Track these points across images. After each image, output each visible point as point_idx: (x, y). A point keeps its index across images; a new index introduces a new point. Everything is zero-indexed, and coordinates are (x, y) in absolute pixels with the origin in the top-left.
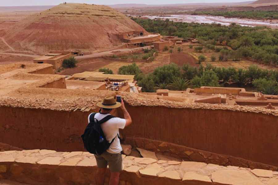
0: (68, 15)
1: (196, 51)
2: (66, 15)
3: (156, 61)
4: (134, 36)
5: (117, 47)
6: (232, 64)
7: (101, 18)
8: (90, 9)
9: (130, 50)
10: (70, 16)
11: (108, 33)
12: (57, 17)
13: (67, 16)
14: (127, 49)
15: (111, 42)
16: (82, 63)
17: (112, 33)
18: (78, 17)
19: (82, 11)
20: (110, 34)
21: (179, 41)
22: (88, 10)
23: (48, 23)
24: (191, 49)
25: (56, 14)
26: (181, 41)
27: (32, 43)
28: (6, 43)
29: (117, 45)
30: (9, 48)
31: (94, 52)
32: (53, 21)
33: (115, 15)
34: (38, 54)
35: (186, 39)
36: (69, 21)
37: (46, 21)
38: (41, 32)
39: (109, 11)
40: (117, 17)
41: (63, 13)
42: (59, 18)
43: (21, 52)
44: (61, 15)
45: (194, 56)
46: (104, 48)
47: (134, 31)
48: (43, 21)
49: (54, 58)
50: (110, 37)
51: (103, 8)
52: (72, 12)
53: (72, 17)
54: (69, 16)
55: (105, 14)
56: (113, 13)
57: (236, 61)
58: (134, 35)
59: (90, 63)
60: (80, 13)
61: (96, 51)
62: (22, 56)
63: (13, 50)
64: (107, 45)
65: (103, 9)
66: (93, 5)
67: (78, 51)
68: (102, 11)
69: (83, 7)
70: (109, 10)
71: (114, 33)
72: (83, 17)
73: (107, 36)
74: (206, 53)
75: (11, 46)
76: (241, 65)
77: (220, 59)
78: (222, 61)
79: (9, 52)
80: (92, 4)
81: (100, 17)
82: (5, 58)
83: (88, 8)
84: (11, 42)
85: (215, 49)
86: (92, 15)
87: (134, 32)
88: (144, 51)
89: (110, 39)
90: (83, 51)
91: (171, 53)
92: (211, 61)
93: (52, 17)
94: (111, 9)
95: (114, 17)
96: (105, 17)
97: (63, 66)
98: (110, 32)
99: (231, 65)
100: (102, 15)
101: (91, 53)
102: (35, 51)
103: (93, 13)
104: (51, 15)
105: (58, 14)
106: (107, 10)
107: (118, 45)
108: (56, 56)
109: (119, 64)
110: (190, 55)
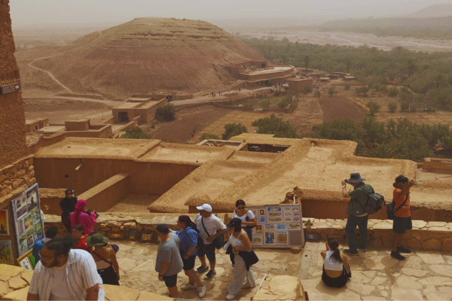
0: (153, 37)
1: (357, 94)
2: (149, 37)
3: (298, 110)
4: (252, 69)
5: (230, 87)
6: (426, 117)
7: (201, 41)
8: (183, 27)
9: (251, 91)
10: (156, 39)
11: (213, 65)
12: (136, 40)
13: (152, 39)
14: (246, 89)
15: (220, 78)
16: (183, 113)
17: (219, 64)
18: (168, 40)
19: (173, 31)
20: (217, 67)
21: (324, 76)
22: (182, 29)
23: (123, 49)
24: (347, 91)
25: (135, 36)
26: (327, 76)
27: (100, 81)
28: (57, 81)
29: (229, 84)
30: (63, 89)
31: (195, 94)
32: (130, 46)
33: (219, 36)
34: (109, 99)
35: (335, 74)
36: (155, 46)
37: (119, 46)
38: (113, 63)
39: (209, 29)
40: (221, 39)
41: (146, 33)
42: (139, 41)
43: (82, 94)
44: (143, 37)
45: (359, 103)
46: (210, 88)
47: (251, 61)
48: (114, 46)
49: (142, 105)
50: (217, 71)
51: (200, 25)
52: (158, 32)
53: (159, 39)
54: (154, 39)
55: (205, 35)
56: (215, 33)
57: (429, 111)
58: (252, 67)
59: (194, 113)
60: (171, 33)
61: (199, 93)
62: (86, 102)
63: (71, 92)
64: (215, 83)
65: (200, 27)
66: (184, 20)
67: (171, 94)
68: (199, 29)
69: (173, 25)
70: (209, 27)
71: (222, 64)
72: (176, 40)
73: (212, 70)
74: (375, 97)
75: (66, 86)
76: (441, 119)
77: (402, 109)
78: (406, 111)
79: (64, 95)
80: (182, 19)
81: (198, 39)
82: (59, 105)
83: (179, 25)
84: (65, 78)
85: (387, 91)
86: (188, 36)
87: (252, 63)
88: (273, 94)
89: (218, 73)
90: (179, 93)
91: (319, 97)
92: (388, 112)
93: (129, 40)
94: (212, 26)
95: (218, 38)
96: (206, 39)
97: (156, 118)
98: (216, 63)
99: (423, 118)
100: (201, 37)
101: (191, 97)
102: (104, 93)
103: (189, 34)
104: (127, 37)
105: (137, 36)
106: (206, 27)
107: (231, 84)
108: (144, 101)
109: (242, 116)
110: (351, 101)
